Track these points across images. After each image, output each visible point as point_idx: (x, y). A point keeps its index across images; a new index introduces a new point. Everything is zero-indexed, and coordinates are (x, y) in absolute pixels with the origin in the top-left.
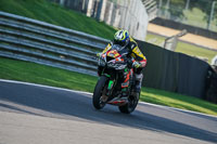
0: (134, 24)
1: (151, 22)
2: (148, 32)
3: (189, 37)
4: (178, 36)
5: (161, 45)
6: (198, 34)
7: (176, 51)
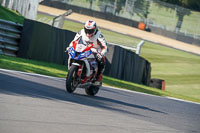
0: (26, 6)
1: (40, 3)
2: (39, 13)
3: (75, 16)
4: (64, 15)
5: (50, 23)
6: (82, 13)
7: (64, 28)
